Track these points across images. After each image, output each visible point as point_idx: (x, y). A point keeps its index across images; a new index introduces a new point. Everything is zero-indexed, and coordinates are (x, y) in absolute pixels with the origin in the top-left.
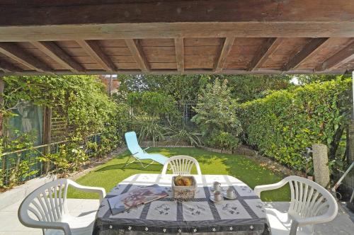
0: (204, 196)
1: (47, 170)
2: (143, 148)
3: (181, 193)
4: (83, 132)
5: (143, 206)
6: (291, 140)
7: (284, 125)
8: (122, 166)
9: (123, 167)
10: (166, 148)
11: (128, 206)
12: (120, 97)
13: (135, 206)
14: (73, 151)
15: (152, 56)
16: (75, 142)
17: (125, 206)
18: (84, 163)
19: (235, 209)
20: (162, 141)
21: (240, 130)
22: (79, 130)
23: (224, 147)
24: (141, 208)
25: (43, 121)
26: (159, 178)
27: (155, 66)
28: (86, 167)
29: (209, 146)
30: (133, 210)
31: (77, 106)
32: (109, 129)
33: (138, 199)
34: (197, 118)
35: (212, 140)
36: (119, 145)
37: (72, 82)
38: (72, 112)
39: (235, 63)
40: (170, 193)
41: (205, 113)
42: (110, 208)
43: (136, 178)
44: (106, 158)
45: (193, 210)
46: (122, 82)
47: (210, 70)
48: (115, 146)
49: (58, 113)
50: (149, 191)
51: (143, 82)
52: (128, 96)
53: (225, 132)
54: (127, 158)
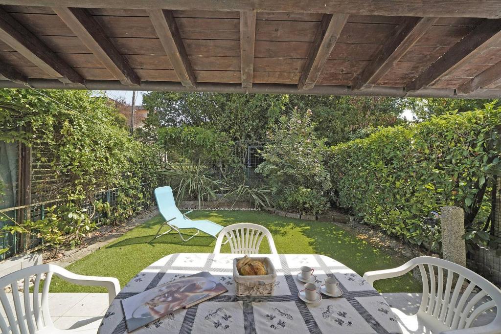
0: (288, 293)
1: (26, 247)
2: (182, 212)
3: (250, 288)
4: (86, 185)
5: (184, 313)
6: (407, 200)
7: (398, 178)
8: (150, 239)
9: (152, 241)
10: (218, 212)
11: (157, 312)
12: (148, 134)
13: (170, 314)
14: (70, 215)
15: (200, 58)
16: (73, 201)
17: (152, 313)
18: (90, 235)
19: (344, 315)
20: (212, 201)
21: (328, 185)
22: (80, 183)
23: (305, 209)
24: (180, 317)
25: (17, 167)
26: (211, 260)
27: (203, 76)
28: (94, 240)
29: (282, 209)
30: (166, 321)
31: (74, 144)
32: (129, 183)
33: (175, 300)
34: (265, 166)
35: (285, 200)
36: (146, 207)
37: (67, 105)
38: (67, 153)
39: (334, 76)
40: (229, 287)
41: (277, 160)
42: (124, 318)
43: (172, 261)
44: (125, 227)
45: (272, 318)
46: (151, 111)
47: (294, 86)
48: (140, 208)
49: (43, 155)
50: (194, 285)
51: (184, 112)
52: (159, 133)
53: (307, 188)
54: (157, 227)
